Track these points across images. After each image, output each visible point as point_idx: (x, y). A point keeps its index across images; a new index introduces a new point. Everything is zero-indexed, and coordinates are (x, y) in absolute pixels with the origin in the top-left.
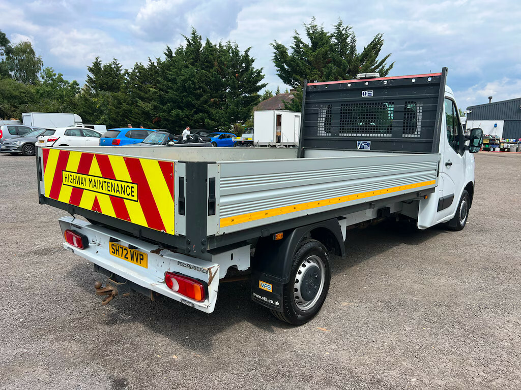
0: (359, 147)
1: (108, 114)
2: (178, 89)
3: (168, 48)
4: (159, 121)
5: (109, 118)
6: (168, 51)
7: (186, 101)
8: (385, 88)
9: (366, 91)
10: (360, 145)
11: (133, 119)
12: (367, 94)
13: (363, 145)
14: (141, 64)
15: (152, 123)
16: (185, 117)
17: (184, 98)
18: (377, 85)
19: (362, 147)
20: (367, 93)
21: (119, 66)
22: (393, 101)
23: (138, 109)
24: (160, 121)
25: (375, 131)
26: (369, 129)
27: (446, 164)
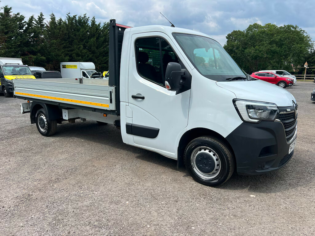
27: (134, 97)
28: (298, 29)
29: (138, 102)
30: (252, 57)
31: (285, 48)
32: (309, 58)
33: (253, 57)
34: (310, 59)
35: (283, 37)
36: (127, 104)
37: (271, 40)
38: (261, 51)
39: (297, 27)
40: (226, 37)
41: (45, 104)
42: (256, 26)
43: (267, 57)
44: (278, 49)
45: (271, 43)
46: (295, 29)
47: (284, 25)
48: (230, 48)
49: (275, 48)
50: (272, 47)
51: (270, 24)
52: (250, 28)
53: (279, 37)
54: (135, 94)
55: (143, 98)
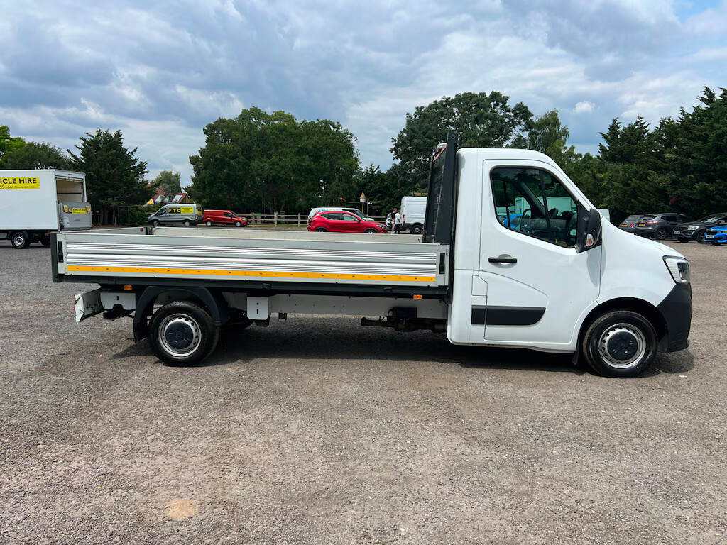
1: (614, 194)
2: (709, 151)
3: (707, 89)
4: (677, 202)
5: (616, 200)
6: (706, 94)
7: (721, 168)
11: (642, 199)
14: (669, 120)
15: (669, 205)
16: (717, 194)
17: (717, 164)
21: (643, 126)
23: (651, 186)
24: (679, 202)
27: (492, 261)
28: (342, 130)
29: (505, 270)
30: (267, 178)
31: (325, 163)
32: (365, 185)
33: (270, 178)
34: (367, 188)
35: (320, 142)
36: (476, 273)
37: (299, 146)
38: (282, 168)
39: (339, 125)
40: (204, 130)
41: (208, 288)
42: (255, 113)
43: (295, 180)
44: (313, 165)
45: (299, 153)
46: (338, 128)
47: (318, 120)
48: (218, 156)
49: (307, 162)
50: (303, 160)
51: (284, 112)
52: (245, 116)
53: (313, 142)
54: (496, 256)
55: (514, 261)
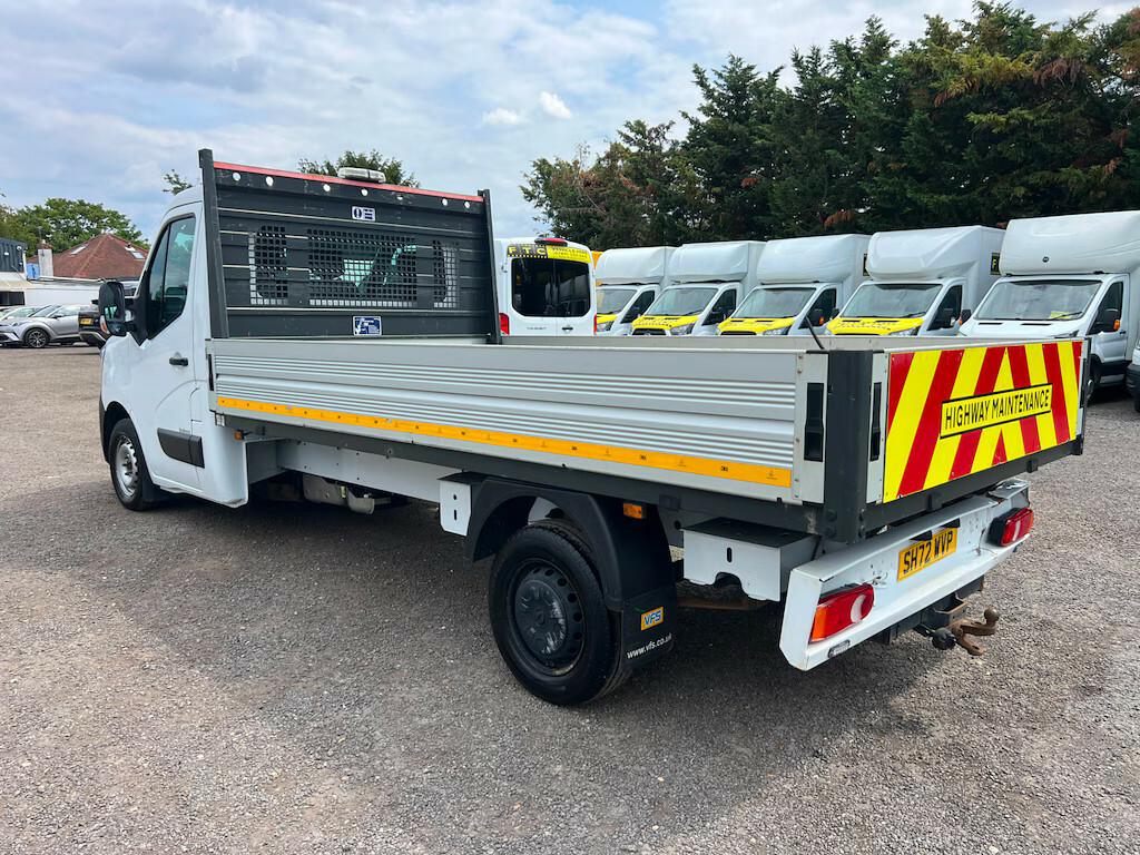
0: (358, 330)
8: (397, 207)
9: (362, 209)
10: (359, 326)
12: (362, 216)
13: (366, 324)
18: (383, 199)
19: (365, 330)
20: (364, 213)
22: (413, 237)
25: (388, 294)
26: (374, 291)
